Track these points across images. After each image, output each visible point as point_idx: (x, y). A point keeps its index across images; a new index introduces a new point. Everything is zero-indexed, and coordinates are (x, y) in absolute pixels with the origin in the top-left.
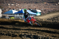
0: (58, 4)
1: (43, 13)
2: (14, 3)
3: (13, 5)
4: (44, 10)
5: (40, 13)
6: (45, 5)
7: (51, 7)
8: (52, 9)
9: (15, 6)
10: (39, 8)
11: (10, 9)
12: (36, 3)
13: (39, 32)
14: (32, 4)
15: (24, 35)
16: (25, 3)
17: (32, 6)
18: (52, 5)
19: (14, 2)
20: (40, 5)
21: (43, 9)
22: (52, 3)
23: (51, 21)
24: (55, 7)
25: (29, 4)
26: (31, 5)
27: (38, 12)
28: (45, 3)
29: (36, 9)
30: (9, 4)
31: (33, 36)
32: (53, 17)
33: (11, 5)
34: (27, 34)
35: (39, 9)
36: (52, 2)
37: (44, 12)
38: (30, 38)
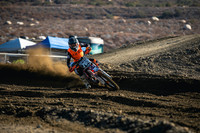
0: (153, 22)
1: (110, 48)
2: (24, 17)
3: (21, 23)
4: (113, 39)
5: (101, 46)
6: (116, 22)
7: (131, 30)
8: (136, 36)
9: (28, 26)
10: (97, 33)
11: (13, 35)
12: (90, 17)
13: (95, 103)
14: (78, 21)
15: (50, 112)
16: (56, 17)
17: (77, 26)
18: (135, 24)
19: (26, 14)
20: (101, 24)
21: (109, 36)
22: (135, 17)
23: (132, 70)
24: (145, 28)
25: (68, 21)
26: (74, 24)
27: (95, 44)
28: (116, 17)
29: (88, 35)
30: (10, 23)
31: (78, 112)
32: (136, 59)
33: (15, 25)
34: (60, 108)
35: (99, 36)
36: (134, 14)
37: (113, 45)
38: (70, 118)
